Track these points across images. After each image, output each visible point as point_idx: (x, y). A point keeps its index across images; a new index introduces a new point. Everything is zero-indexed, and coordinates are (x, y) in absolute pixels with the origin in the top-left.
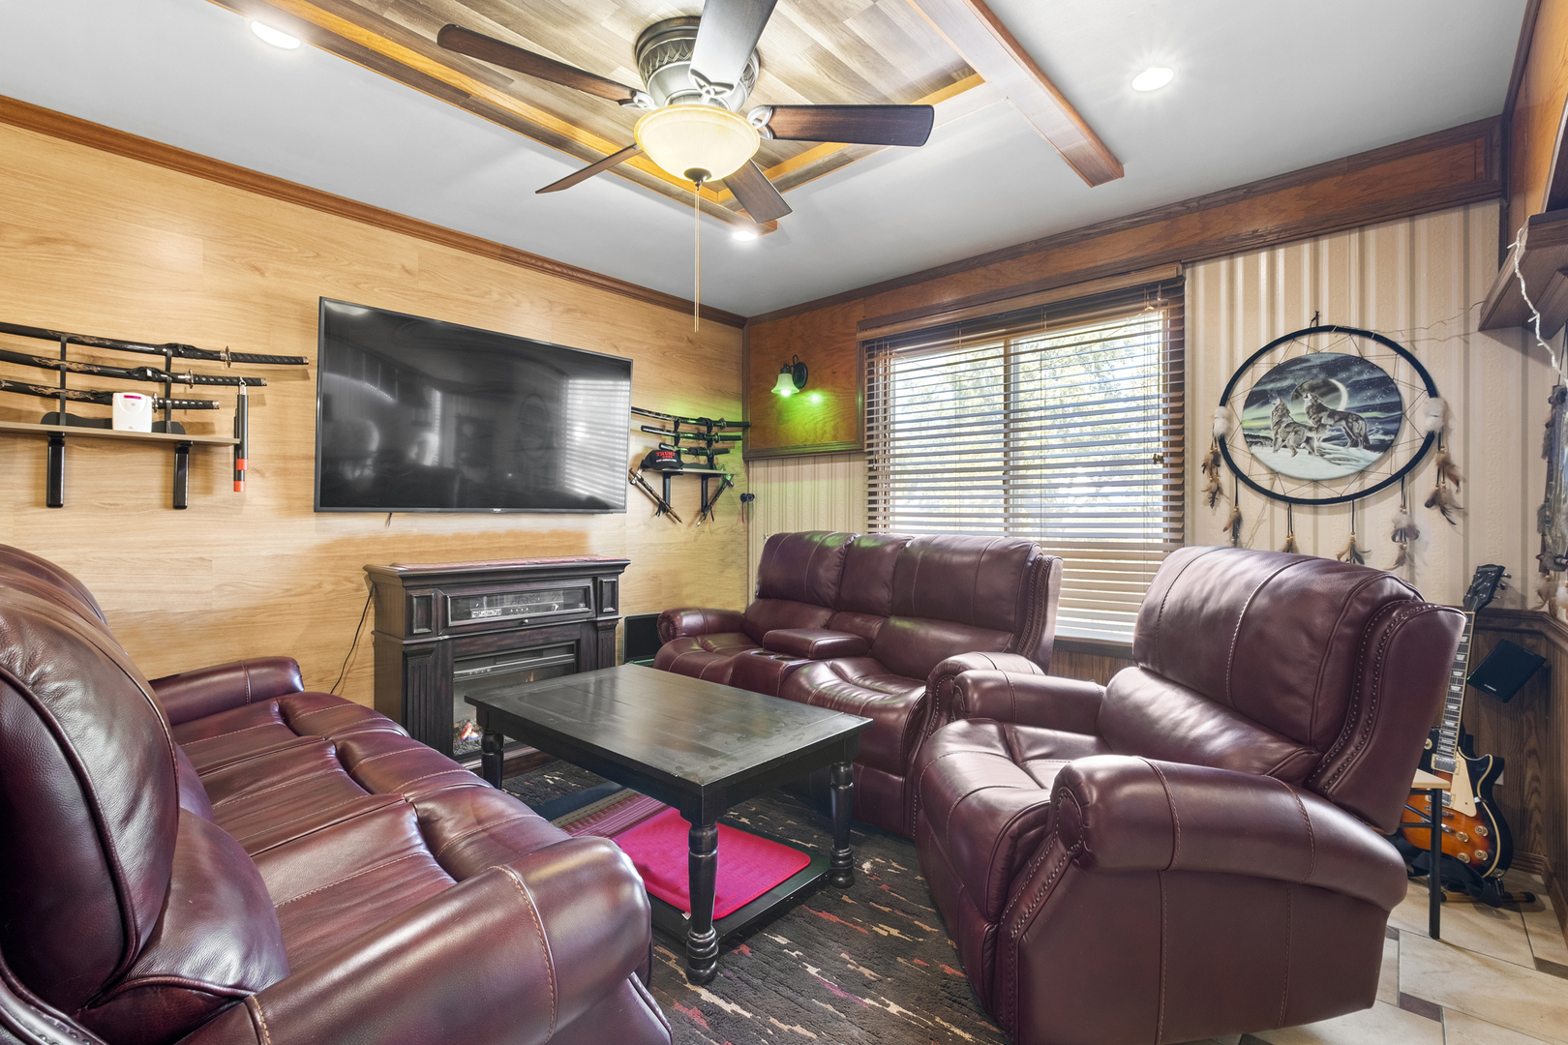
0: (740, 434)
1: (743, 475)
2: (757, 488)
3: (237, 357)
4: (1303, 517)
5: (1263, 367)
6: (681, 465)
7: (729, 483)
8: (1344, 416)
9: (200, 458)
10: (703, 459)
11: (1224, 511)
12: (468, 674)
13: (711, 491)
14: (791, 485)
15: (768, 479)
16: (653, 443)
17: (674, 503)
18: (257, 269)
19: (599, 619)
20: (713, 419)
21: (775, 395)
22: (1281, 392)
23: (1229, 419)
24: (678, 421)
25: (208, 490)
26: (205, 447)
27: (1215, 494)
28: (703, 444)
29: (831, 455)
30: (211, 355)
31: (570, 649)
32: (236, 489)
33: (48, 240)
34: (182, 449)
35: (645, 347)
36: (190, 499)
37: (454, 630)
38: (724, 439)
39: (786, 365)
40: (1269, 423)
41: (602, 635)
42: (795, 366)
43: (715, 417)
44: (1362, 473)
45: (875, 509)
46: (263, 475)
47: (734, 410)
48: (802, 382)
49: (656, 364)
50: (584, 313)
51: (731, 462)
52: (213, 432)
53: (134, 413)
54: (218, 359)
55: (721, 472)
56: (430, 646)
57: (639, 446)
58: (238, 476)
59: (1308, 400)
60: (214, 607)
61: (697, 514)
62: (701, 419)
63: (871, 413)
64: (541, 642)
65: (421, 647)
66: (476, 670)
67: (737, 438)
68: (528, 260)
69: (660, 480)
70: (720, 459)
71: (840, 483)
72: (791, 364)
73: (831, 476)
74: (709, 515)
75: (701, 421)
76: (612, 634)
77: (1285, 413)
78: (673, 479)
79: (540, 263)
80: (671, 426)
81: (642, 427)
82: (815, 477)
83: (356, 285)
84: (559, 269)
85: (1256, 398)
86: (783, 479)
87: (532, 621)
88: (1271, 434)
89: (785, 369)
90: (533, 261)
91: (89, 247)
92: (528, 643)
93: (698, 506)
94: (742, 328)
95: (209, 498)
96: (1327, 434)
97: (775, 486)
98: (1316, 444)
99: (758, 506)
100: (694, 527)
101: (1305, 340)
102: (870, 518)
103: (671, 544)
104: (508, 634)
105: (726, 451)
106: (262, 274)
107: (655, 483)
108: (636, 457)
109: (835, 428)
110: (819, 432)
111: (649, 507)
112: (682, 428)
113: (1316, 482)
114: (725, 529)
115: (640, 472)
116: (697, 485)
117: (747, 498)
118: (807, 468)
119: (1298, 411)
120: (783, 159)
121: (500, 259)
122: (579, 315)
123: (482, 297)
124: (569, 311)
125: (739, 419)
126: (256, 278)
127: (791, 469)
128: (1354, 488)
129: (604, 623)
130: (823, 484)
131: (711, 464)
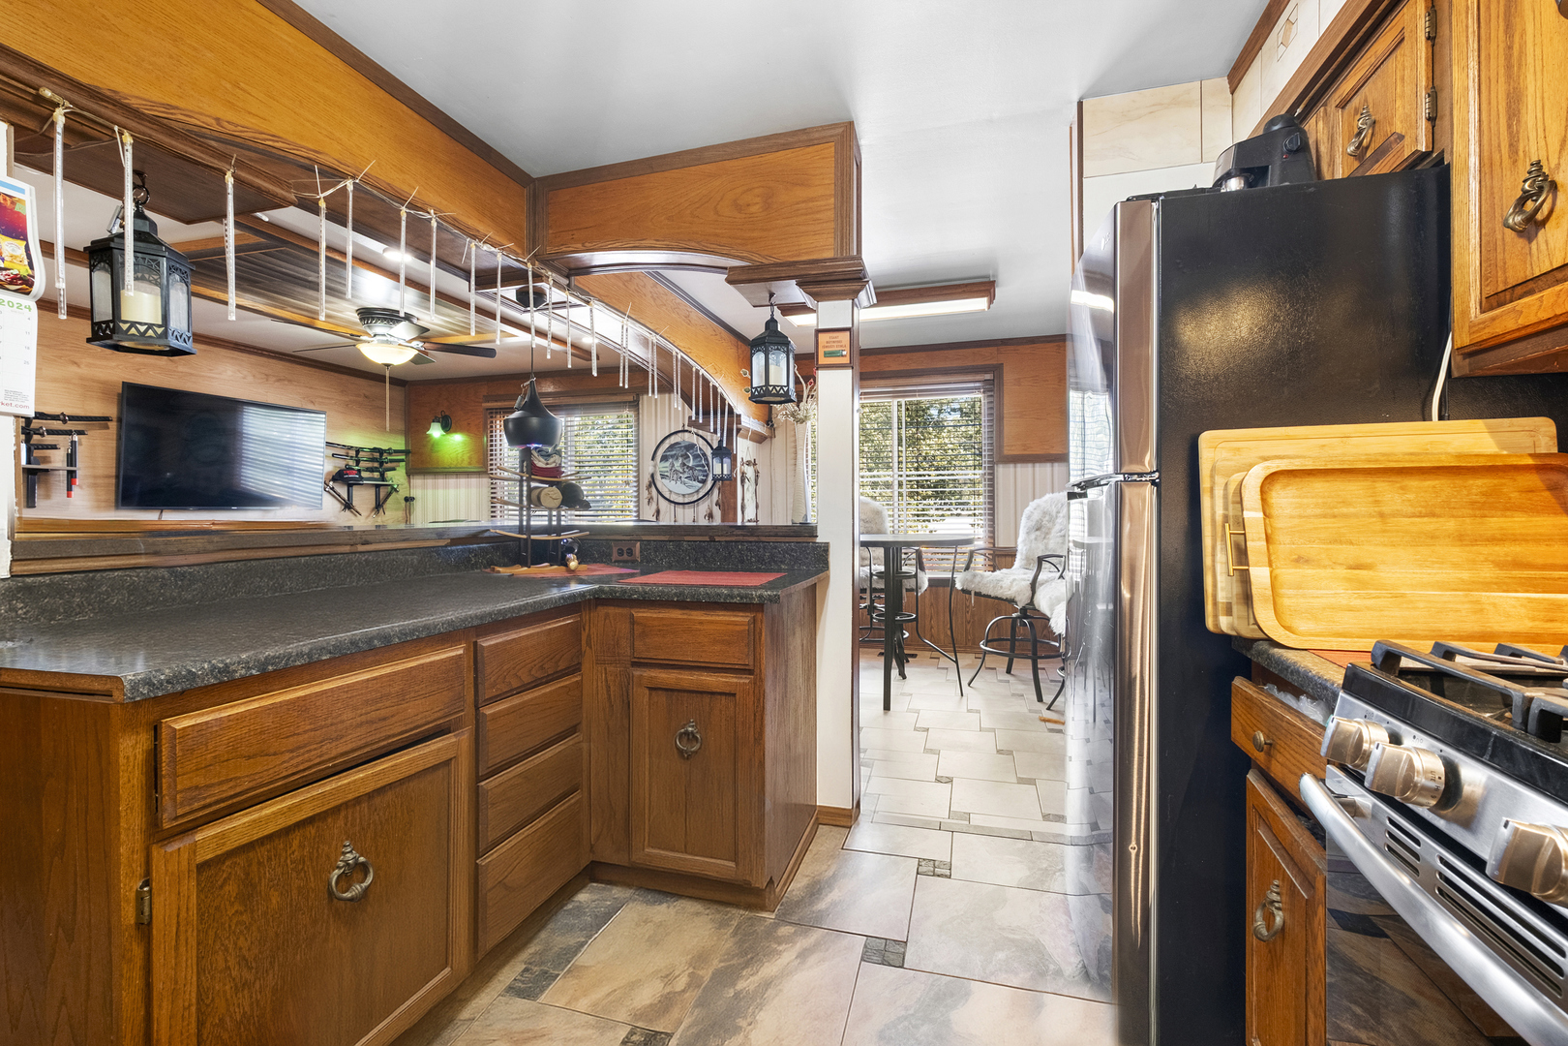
0: (404, 457)
1: (407, 484)
2: (416, 493)
4: (680, 509)
5: (666, 445)
6: (362, 478)
7: (395, 490)
8: (691, 468)
9: (45, 479)
10: (376, 475)
11: (654, 507)
13: (382, 495)
14: (441, 492)
15: (424, 487)
16: (341, 464)
17: (356, 502)
18: (76, 363)
20: (383, 448)
21: (429, 436)
22: (672, 456)
23: (655, 466)
24: (358, 450)
25: (50, 496)
26: (47, 472)
27: (650, 500)
28: (376, 465)
29: (468, 474)
30: (55, 418)
32: (69, 496)
34: (34, 472)
36: (36, 502)
38: (392, 461)
39: (436, 417)
40: (668, 469)
42: (443, 418)
43: (384, 447)
44: (697, 491)
45: (495, 507)
47: (399, 441)
48: (447, 427)
49: (342, 412)
50: (289, 381)
51: (397, 476)
52: (50, 462)
54: (60, 420)
55: (390, 483)
57: (331, 466)
58: (69, 489)
59: (680, 460)
61: (373, 510)
62: (375, 449)
63: (492, 446)
67: (402, 461)
68: (252, 349)
69: (345, 488)
70: (389, 474)
71: (474, 491)
72: (440, 416)
73: (468, 486)
74: (381, 511)
75: (375, 450)
77: (673, 466)
78: (354, 487)
80: (353, 453)
81: (333, 455)
82: (457, 487)
83: (138, 370)
85: (664, 458)
86: (435, 487)
88: (668, 474)
89: (436, 420)
93: (374, 505)
94: (408, 389)
95: (50, 502)
96: (686, 475)
97: (430, 492)
98: (683, 479)
99: (418, 505)
100: (370, 519)
101: (680, 434)
102: (492, 512)
105: (394, 469)
106: (79, 366)
107: (343, 491)
108: (328, 473)
109: (470, 458)
110: (460, 460)
111: (337, 506)
112: (361, 454)
113: (684, 495)
115: (331, 483)
116: (372, 492)
117: (409, 500)
118: (452, 481)
119: (677, 465)
121: (233, 350)
122: (286, 382)
123: (220, 374)
124: (279, 380)
125: (403, 447)
126: (74, 369)
127: (441, 481)
128: (695, 498)
130: (463, 491)
131: (383, 478)
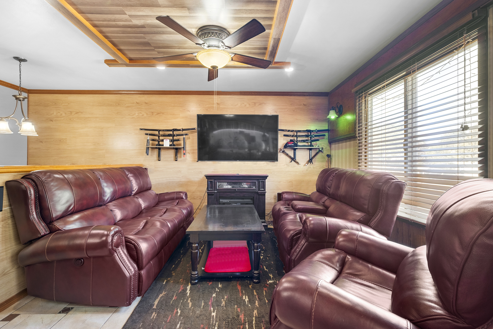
0: (326, 134)
1: (328, 148)
2: (334, 152)
3: (183, 130)
7: (321, 151)
9: (179, 151)
12: (223, 202)
13: (313, 154)
15: (335, 149)
19: (259, 192)
24: (298, 132)
25: (181, 157)
26: (180, 148)
28: (308, 138)
30: (179, 130)
31: (252, 199)
32: (184, 157)
33: (159, 113)
34: (176, 149)
35: (287, 110)
36: (179, 159)
37: (218, 190)
38: (317, 136)
41: (260, 197)
42: (334, 107)
43: (313, 129)
46: (190, 154)
47: (324, 126)
48: (341, 112)
49: (291, 115)
51: (322, 144)
52: (181, 145)
53: (167, 143)
54: (180, 131)
55: (317, 147)
56: (213, 193)
58: (184, 154)
60: (182, 181)
64: (242, 196)
65: (211, 193)
66: (225, 201)
67: (324, 135)
68: (247, 93)
69: (293, 151)
74: (312, 162)
75: (307, 131)
76: (264, 197)
78: (297, 150)
79: (251, 93)
80: (295, 133)
81: (284, 135)
83: (207, 110)
84: (257, 93)
86: (339, 149)
87: (239, 190)
89: (333, 109)
90: (249, 93)
91: (163, 113)
92: (238, 196)
93: (308, 159)
94: (328, 96)
95: (181, 158)
97: (337, 151)
100: (305, 166)
103: (297, 171)
104: (233, 193)
105: (318, 140)
108: (283, 144)
109: (349, 128)
111: (288, 160)
112: (300, 134)
114: (320, 167)
115: (284, 149)
116: (307, 152)
117: (329, 156)
120: (266, 46)
121: (240, 95)
122: (264, 105)
123: (236, 106)
124: (260, 104)
125: (327, 128)
127: (340, 145)
129: (261, 193)
